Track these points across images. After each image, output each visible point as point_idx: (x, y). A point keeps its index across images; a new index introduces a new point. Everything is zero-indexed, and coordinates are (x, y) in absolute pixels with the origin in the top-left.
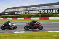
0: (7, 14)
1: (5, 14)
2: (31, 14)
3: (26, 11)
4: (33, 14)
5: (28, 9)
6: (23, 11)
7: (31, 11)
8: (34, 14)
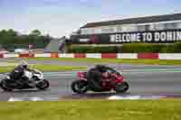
0: (86, 40)
1: (81, 40)
2: (160, 41)
3: (144, 34)
4: (166, 41)
5: (152, 26)
6: (136, 33)
7: (160, 32)
8: (169, 42)
